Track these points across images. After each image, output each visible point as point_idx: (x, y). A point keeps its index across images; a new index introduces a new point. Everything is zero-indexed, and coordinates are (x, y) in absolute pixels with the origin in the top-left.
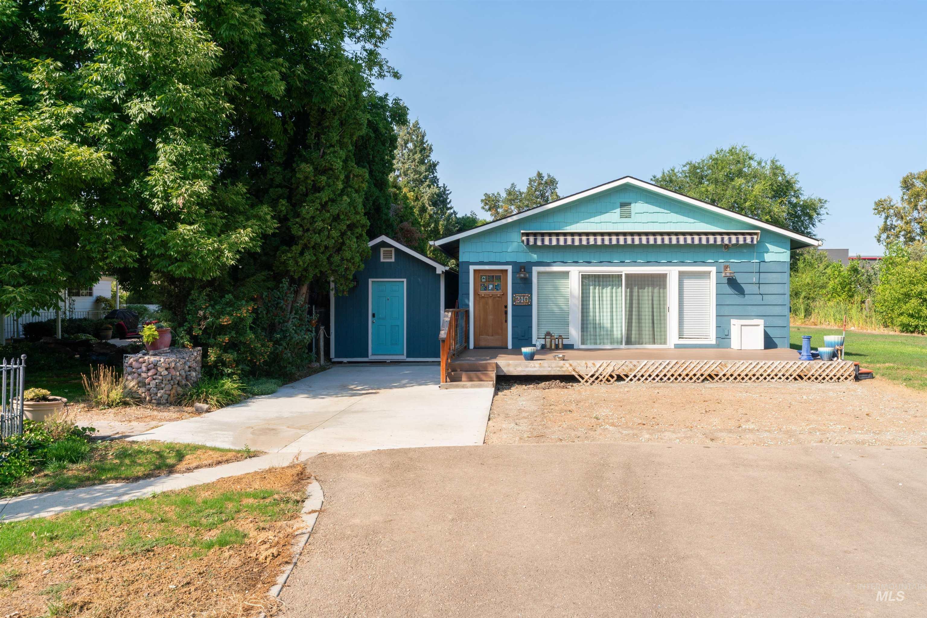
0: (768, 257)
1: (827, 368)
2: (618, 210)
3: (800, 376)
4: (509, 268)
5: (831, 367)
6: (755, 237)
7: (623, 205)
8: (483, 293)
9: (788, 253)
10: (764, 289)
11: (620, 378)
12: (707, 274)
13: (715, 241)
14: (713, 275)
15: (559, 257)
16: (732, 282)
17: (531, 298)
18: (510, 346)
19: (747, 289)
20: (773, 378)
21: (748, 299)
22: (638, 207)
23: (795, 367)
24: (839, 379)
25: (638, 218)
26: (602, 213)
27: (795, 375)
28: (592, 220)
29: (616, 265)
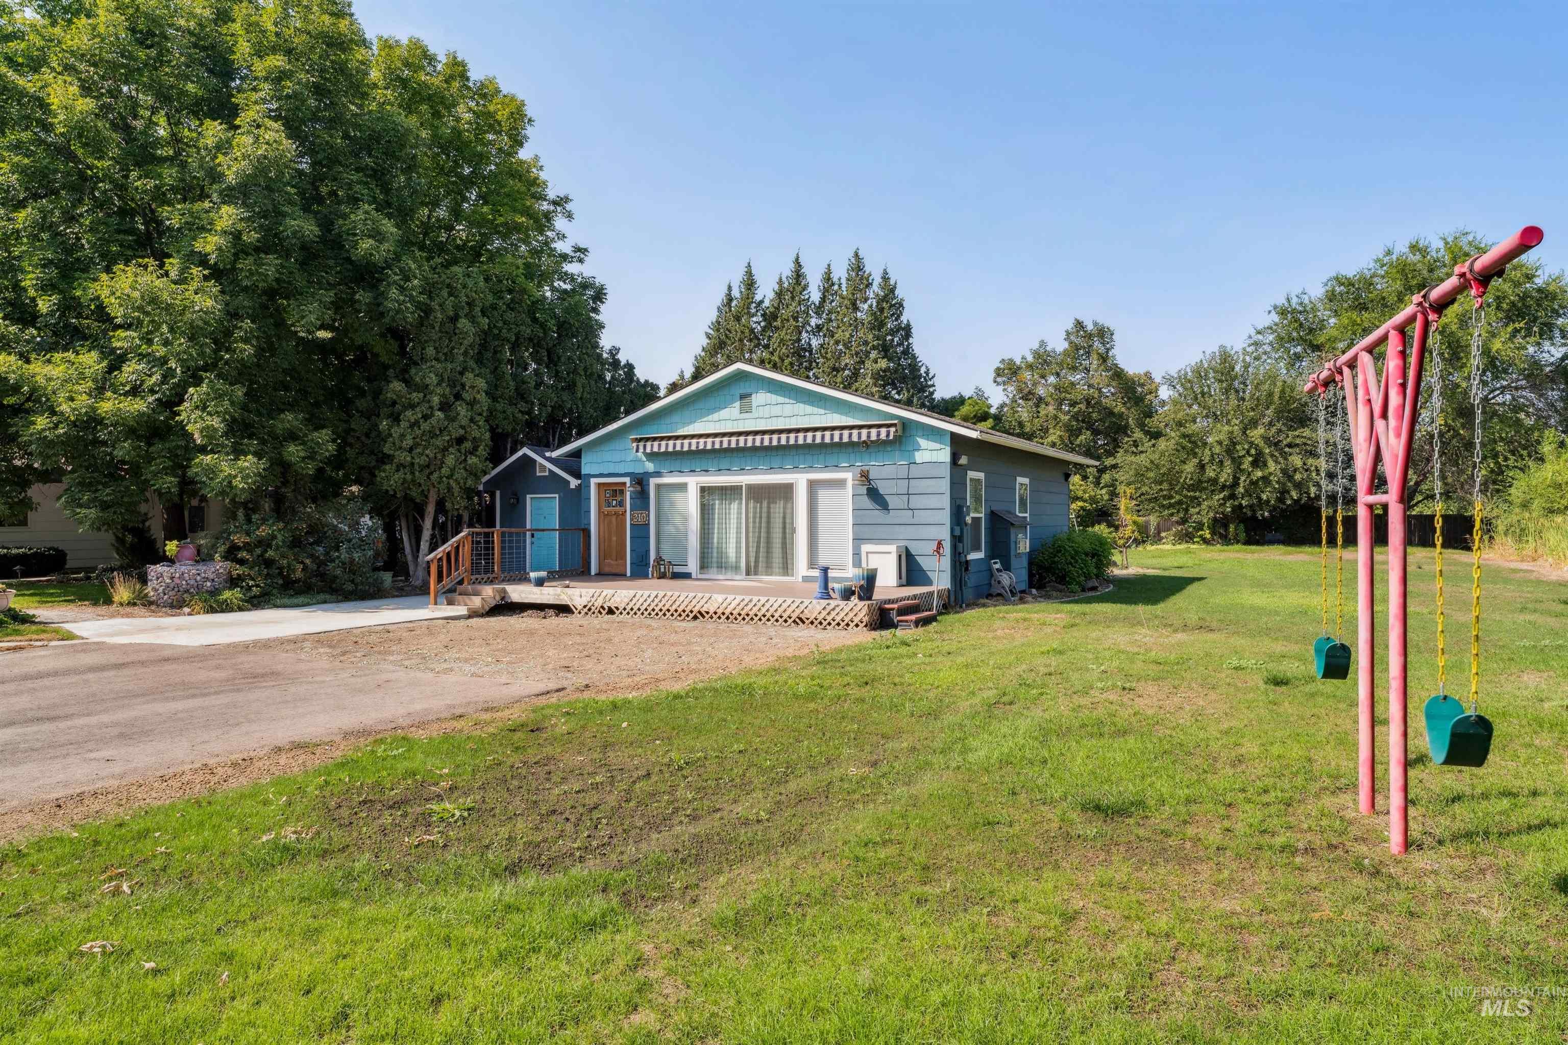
0: (919, 457)
1: (833, 609)
2: (737, 404)
3: (801, 619)
4: (627, 480)
5: (838, 610)
6: (893, 430)
7: (743, 397)
8: (606, 509)
9: (948, 449)
10: (915, 502)
11: (611, 611)
12: (841, 483)
13: (841, 438)
14: (850, 483)
15: (677, 465)
16: (874, 494)
17: (648, 515)
18: (629, 574)
19: (892, 502)
20: (768, 620)
21: (892, 517)
22: (760, 398)
23: (794, 606)
24: (848, 625)
25: (763, 412)
26: (720, 408)
27: (794, 616)
28: (710, 418)
29: (736, 473)
